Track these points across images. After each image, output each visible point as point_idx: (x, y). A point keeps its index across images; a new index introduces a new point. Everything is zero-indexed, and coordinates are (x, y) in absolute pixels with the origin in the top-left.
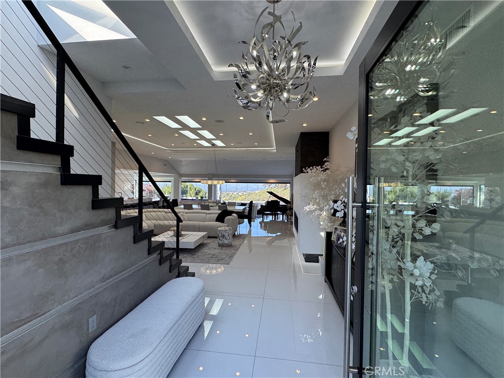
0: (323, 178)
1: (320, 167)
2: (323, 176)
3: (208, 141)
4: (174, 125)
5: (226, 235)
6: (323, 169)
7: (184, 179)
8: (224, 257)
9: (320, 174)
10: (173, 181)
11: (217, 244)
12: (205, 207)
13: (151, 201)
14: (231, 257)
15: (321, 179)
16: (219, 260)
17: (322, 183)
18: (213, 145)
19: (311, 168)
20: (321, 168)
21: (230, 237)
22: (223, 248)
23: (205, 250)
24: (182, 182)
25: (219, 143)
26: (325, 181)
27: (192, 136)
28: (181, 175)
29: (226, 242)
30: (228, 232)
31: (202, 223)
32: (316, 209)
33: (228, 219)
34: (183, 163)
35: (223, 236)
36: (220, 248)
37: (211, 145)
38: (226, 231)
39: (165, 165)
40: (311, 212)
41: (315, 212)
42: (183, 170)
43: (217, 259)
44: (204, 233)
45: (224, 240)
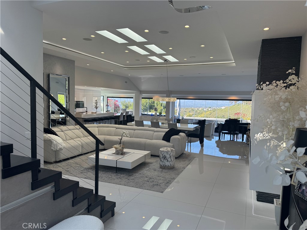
0: (283, 97)
1: (282, 81)
2: (283, 94)
3: (160, 56)
4: (120, 40)
5: (168, 156)
6: (285, 85)
7: (144, 95)
8: (160, 181)
9: (279, 92)
10: (134, 98)
11: (159, 165)
12: (155, 125)
13: (114, 116)
14: (168, 183)
15: (280, 98)
16: (154, 185)
17: (281, 104)
18: (166, 60)
19: (268, 83)
20: (284, 83)
21: (172, 160)
22: (164, 170)
23: (145, 171)
24: (142, 98)
25: (170, 58)
26: (286, 100)
27: (142, 52)
28: (141, 92)
29: (167, 164)
30: (169, 153)
31: (148, 141)
32: (272, 138)
33: (175, 139)
34: (142, 80)
35: (165, 158)
36: (161, 169)
37: (163, 61)
38: (167, 152)
39: (126, 82)
40: (264, 141)
41: (270, 142)
42: (144, 87)
43: (151, 184)
44: (146, 152)
45: (165, 161)
